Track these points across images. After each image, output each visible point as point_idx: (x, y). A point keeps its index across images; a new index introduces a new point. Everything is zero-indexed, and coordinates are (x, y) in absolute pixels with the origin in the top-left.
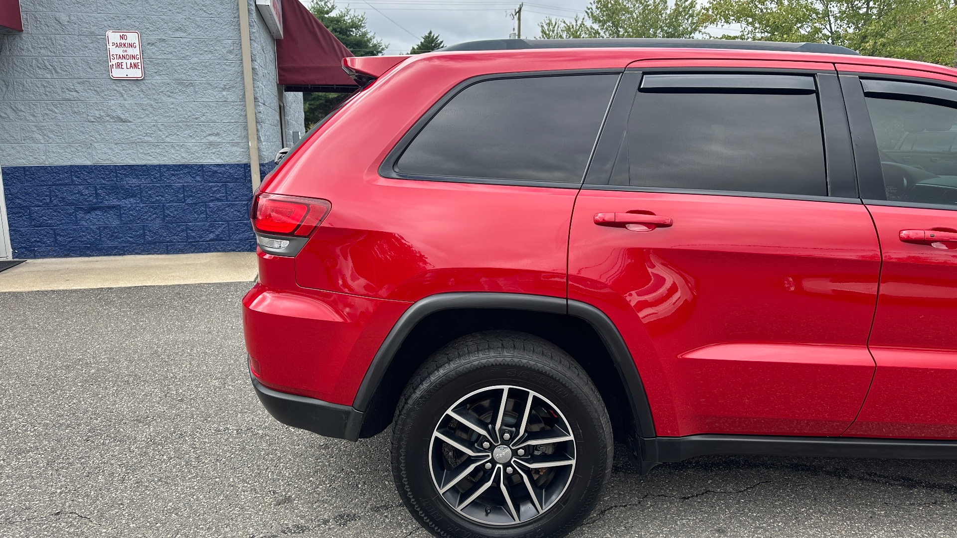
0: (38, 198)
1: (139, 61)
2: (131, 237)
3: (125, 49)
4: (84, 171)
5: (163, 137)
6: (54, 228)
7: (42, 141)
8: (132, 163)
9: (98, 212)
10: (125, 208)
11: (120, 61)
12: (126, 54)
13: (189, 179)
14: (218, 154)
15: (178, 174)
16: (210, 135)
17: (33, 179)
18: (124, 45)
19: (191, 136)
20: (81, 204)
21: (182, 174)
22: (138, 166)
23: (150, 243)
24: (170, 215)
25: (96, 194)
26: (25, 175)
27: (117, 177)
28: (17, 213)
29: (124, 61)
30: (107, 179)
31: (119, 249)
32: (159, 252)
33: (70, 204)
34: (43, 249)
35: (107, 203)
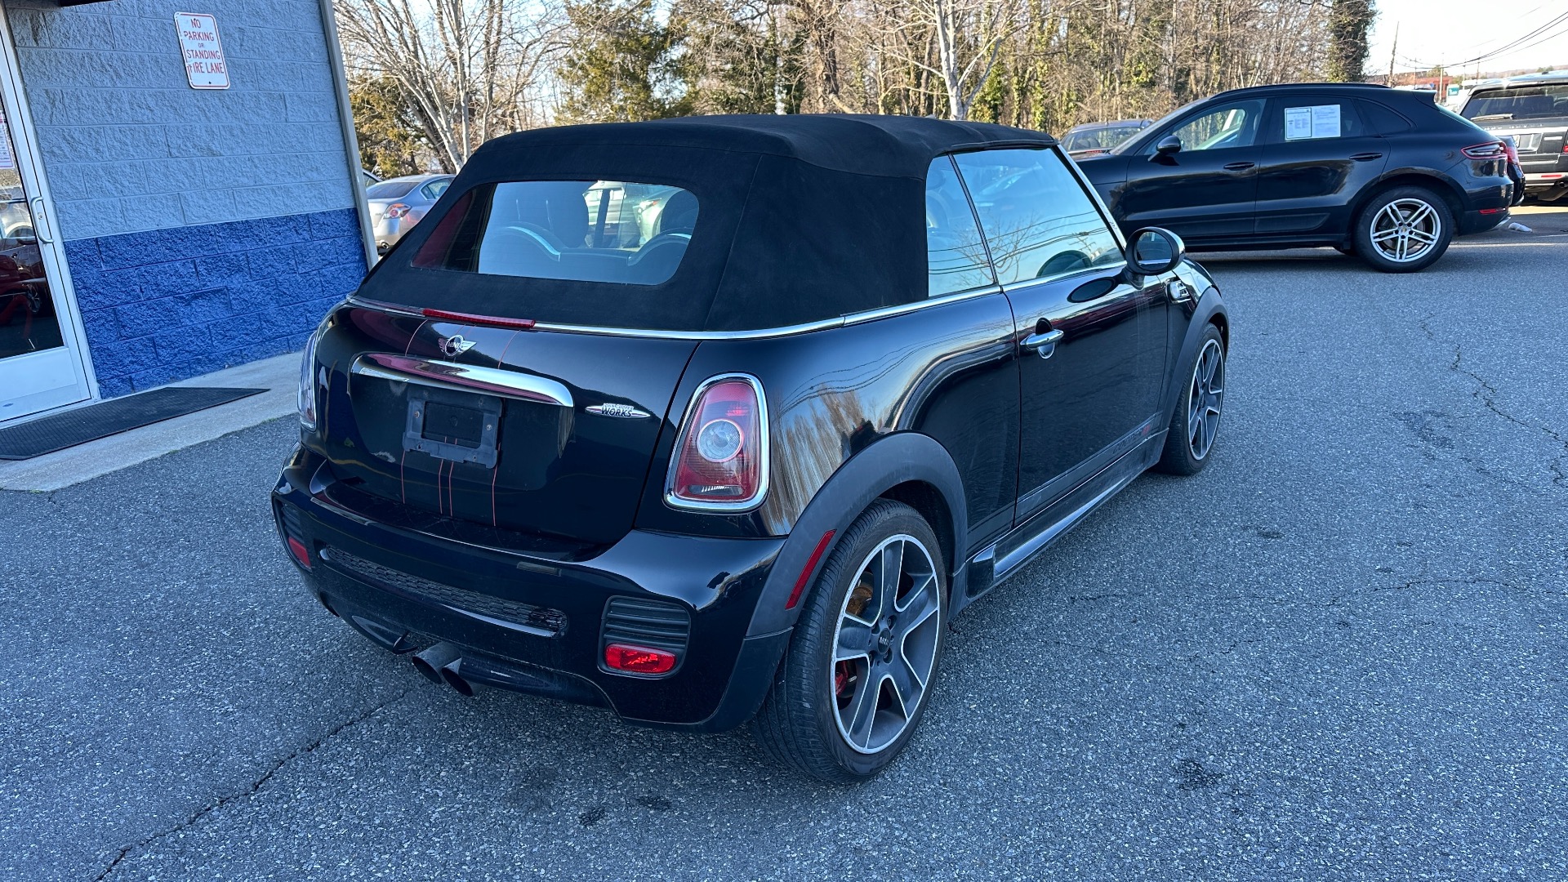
0: (124, 289)
1: (220, 61)
2: (247, 334)
3: (201, 42)
4: (176, 237)
6: (152, 335)
7: (116, 195)
8: (231, 219)
9: (200, 301)
10: (234, 290)
11: (198, 60)
12: (202, 49)
13: (295, 237)
15: (283, 232)
16: (309, 170)
17: (112, 258)
18: (199, 36)
19: (289, 173)
20: (181, 292)
21: (287, 230)
22: (238, 222)
23: (270, 339)
24: (285, 293)
25: (197, 272)
26: (100, 252)
27: (217, 242)
28: (97, 320)
29: (203, 60)
30: (207, 248)
31: (236, 355)
32: (279, 352)
33: (168, 293)
34: (143, 374)
35: (211, 286)
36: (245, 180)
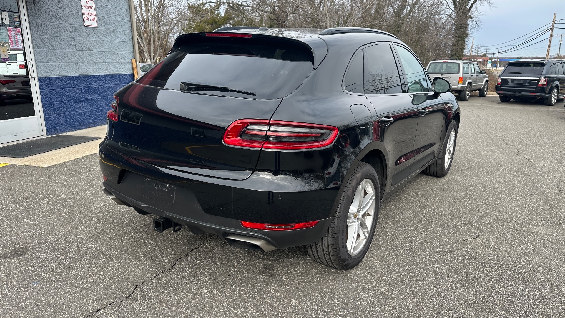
0: (57, 96)
1: (95, 17)
2: (97, 116)
3: (89, 9)
4: (76, 79)
5: (105, 59)
6: (65, 114)
7: (57, 62)
8: (95, 74)
9: (82, 103)
10: (94, 100)
12: (89, 12)
13: (115, 82)
14: (124, 69)
15: (111, 80)
16: (121, 58)
17: (54, 85)
18: (88, 7)
19: (115, 59)
20: (76, 99)
22: (97, 75)
23: (104, 119)
25: (82, 92)
26: (50, 82)
27: (89, 82)
28: (47, 107)
29: (89, 16)
30: (86, 84)
31: (92, 123)
33: (71, 99)
34: (61, 128)
35: (86, 98)
36: (100, 61)
